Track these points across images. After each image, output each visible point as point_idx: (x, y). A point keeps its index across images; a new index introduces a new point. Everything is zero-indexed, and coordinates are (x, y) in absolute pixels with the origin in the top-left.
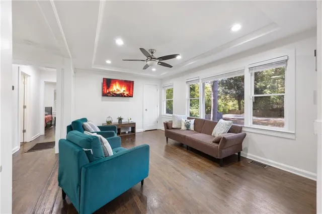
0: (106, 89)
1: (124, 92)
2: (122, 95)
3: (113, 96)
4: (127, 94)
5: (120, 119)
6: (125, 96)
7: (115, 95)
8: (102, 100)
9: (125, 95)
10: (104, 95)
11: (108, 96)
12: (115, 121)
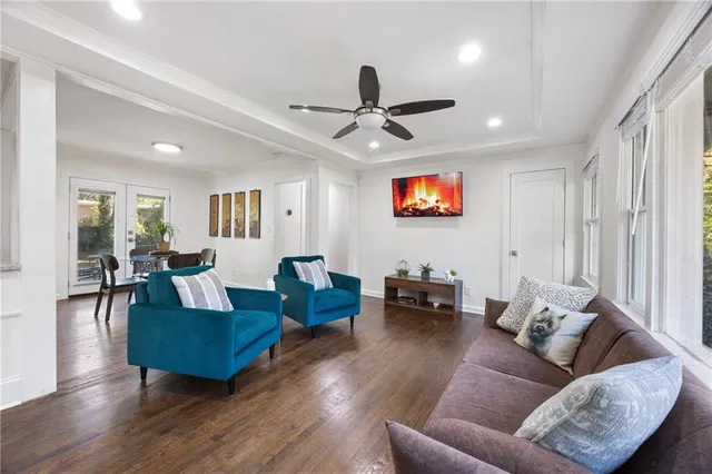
0: (398, 202)
1: (439, 204)
2: (432, 213)
3: (414, 215)
4: (446, 209)
5: (426, 271)
6: (441, 215)
7: (418, 213)
8: (398, 226)
9: (442, 210)
10: (398, 213)
11: (403, 216)
12: (415, 273)
